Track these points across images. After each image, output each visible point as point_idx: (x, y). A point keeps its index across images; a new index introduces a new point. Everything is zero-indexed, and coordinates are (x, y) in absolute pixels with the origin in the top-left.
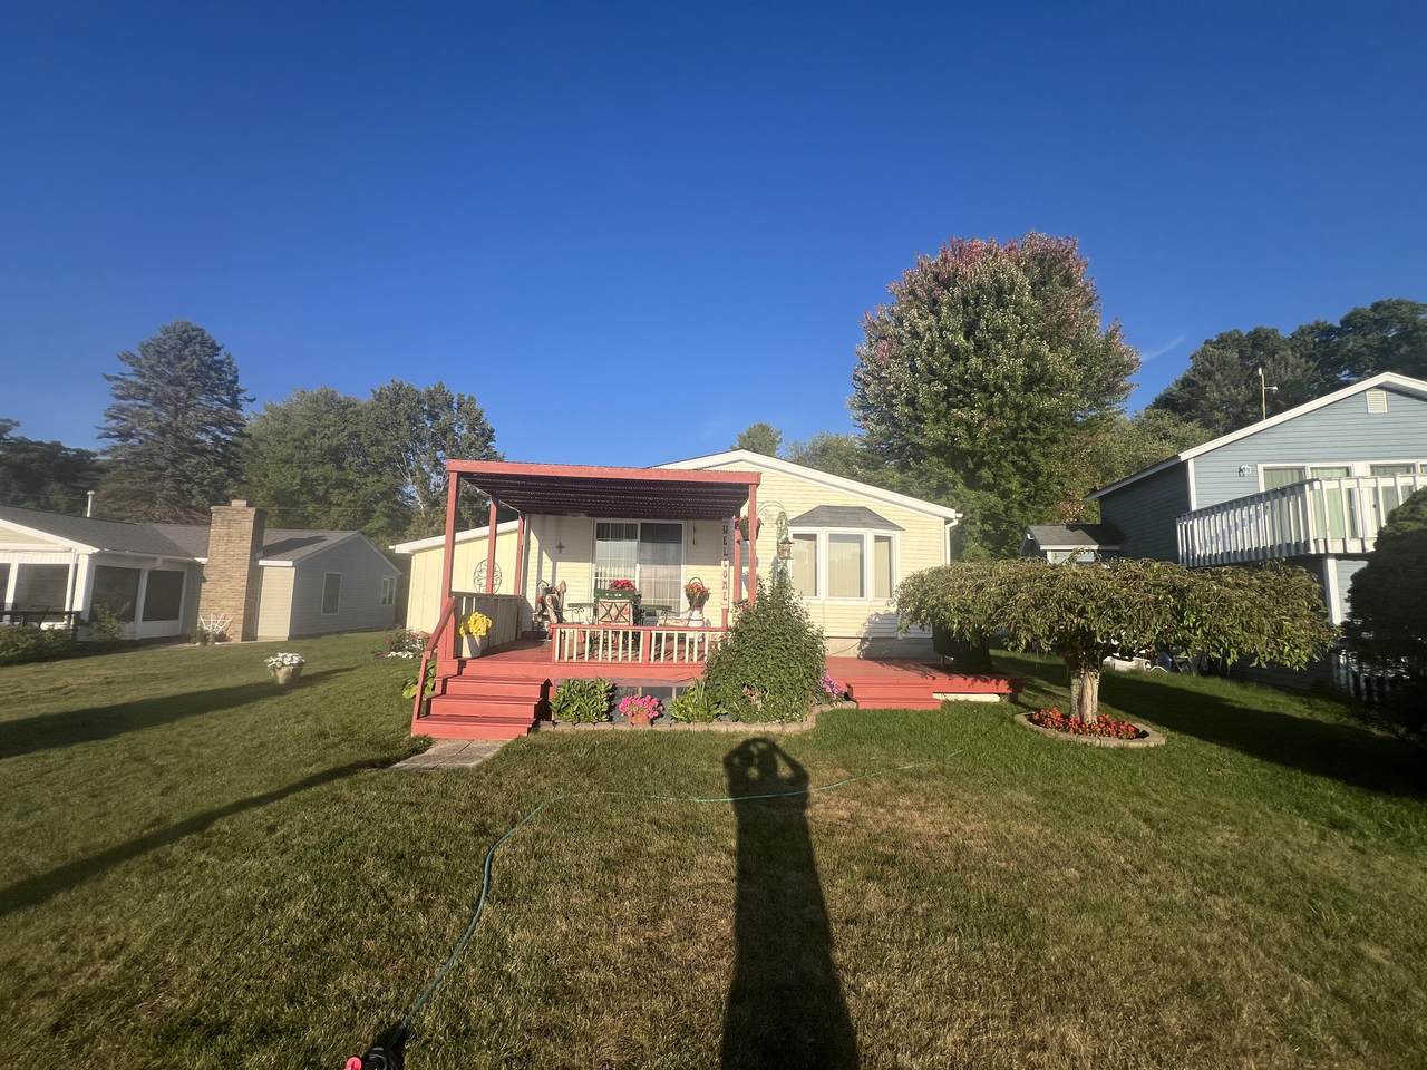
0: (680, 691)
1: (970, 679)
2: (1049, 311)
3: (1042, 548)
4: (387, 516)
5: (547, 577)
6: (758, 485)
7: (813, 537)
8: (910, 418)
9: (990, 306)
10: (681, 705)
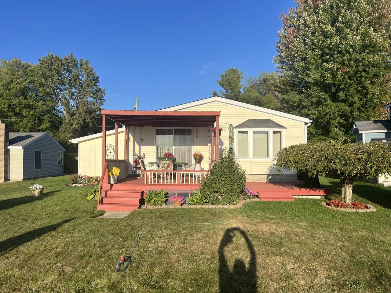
0: (192, 194)
1: (308, 190)
2: (375, 10)
3: (360, 132)
4: (50, 121)
5: (137, 152)
6: (219, 116)
7: (247, 132)
8: (303, 68)
9: (344, 9)
10: (192, 199)
